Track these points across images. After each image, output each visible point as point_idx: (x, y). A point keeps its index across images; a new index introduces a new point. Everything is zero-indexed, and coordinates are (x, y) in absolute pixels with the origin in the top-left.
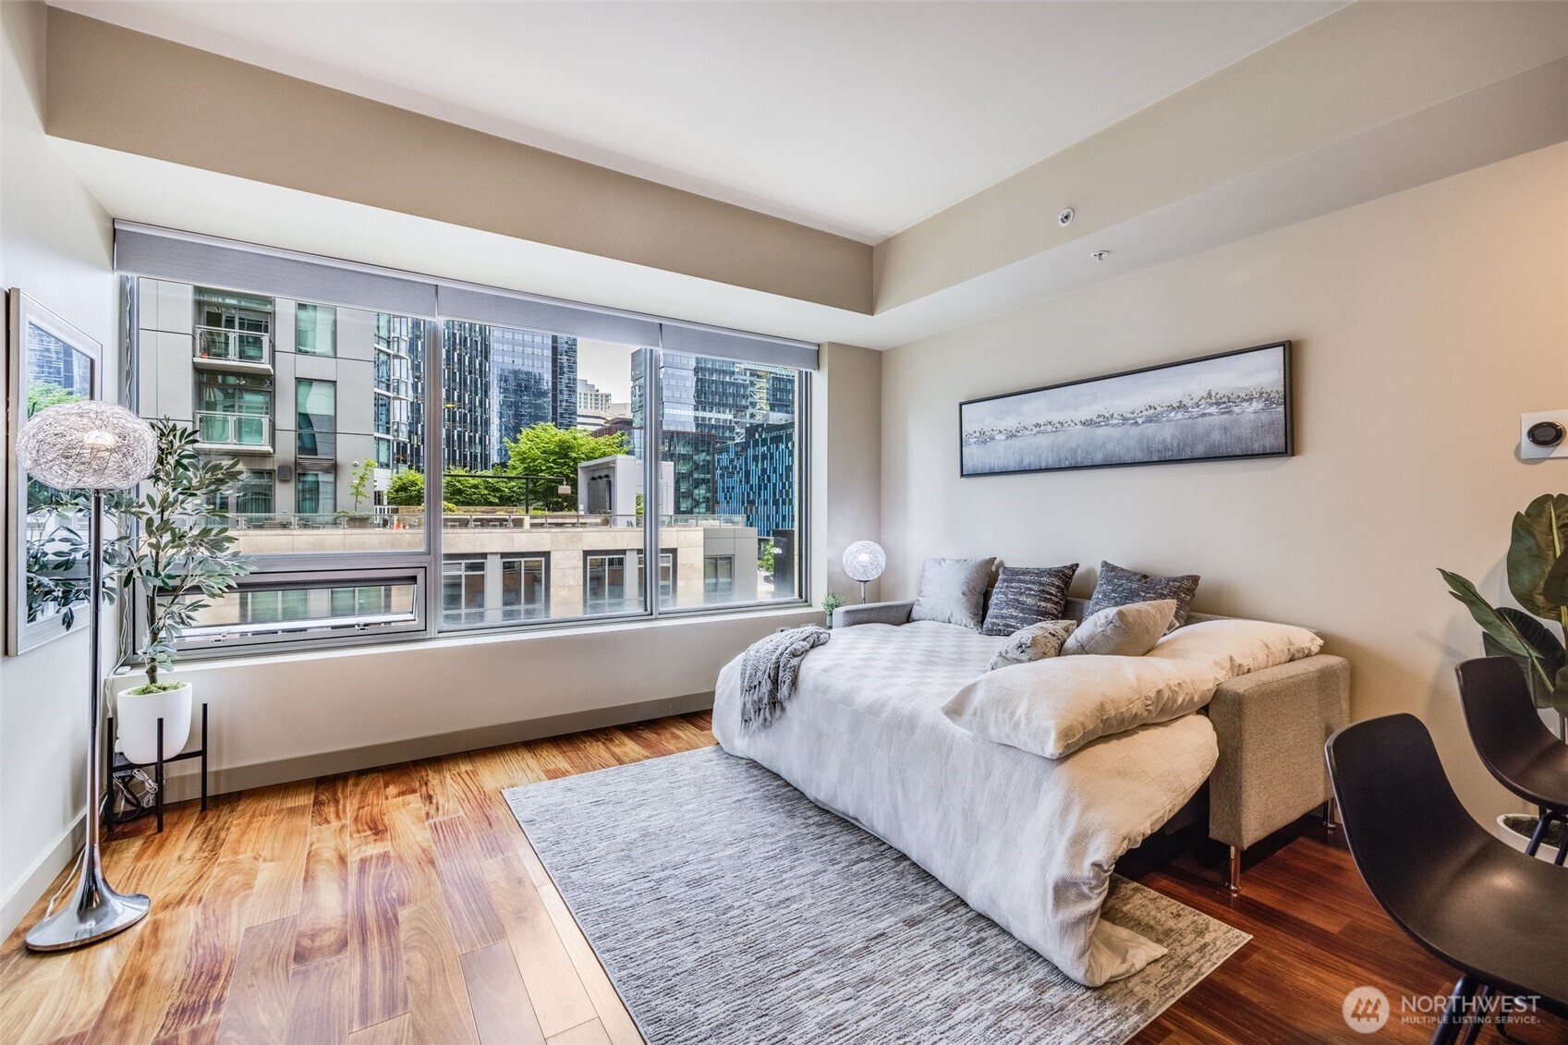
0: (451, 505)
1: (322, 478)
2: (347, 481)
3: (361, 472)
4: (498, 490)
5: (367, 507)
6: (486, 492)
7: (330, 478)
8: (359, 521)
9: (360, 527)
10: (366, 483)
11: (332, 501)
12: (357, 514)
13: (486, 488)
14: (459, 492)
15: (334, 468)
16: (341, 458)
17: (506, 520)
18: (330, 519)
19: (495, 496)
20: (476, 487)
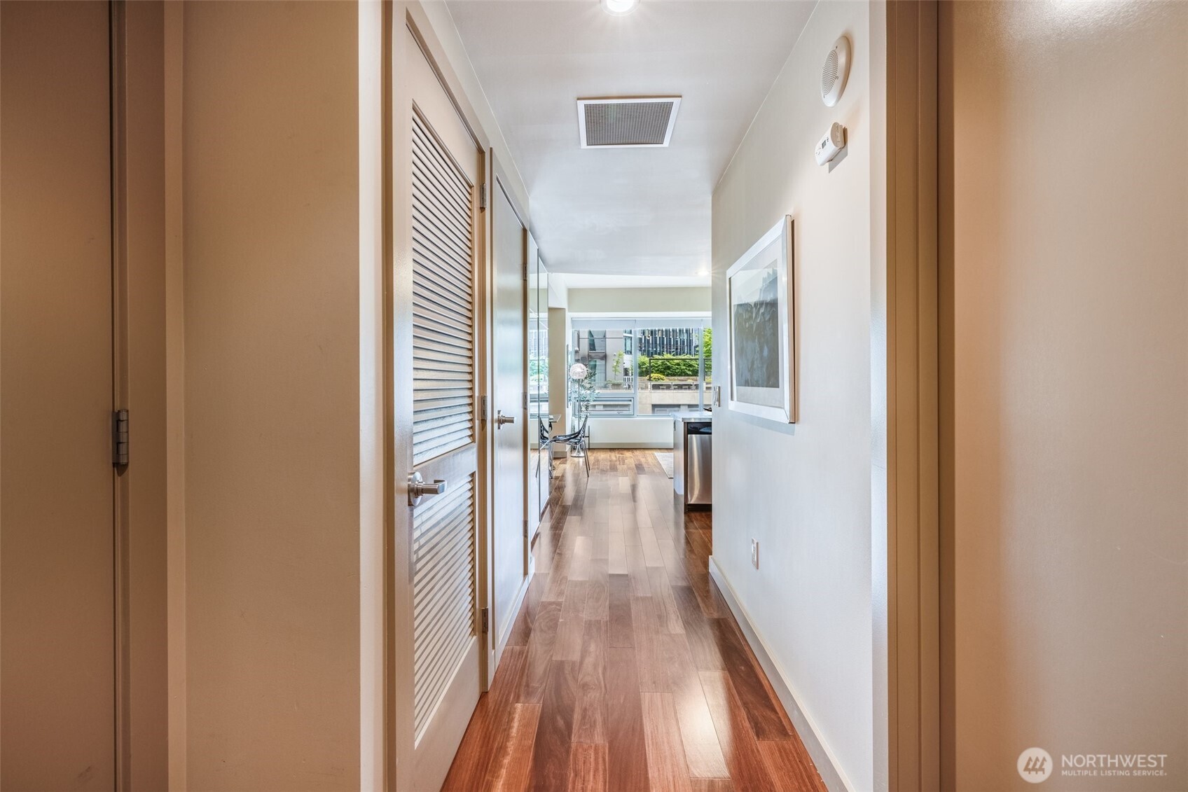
0: (662, 376)
1: (599, 363)
2: (611, 363)
3: (616, 359)
4: (691, 366)
5: (620, 378)
6: (684, 367)
7: (603, 362)
8: (617, 386)
9: (617, 389)
10: (619, 365)
11: (604, 375)
12: (616, 382)
13: (684, 365)
14: (669, 368)
15: (605, 357)
16: (607, 353)
17: (691, 385)
18: (603, 385)
19: (689, 370)
20: (678, 364)
